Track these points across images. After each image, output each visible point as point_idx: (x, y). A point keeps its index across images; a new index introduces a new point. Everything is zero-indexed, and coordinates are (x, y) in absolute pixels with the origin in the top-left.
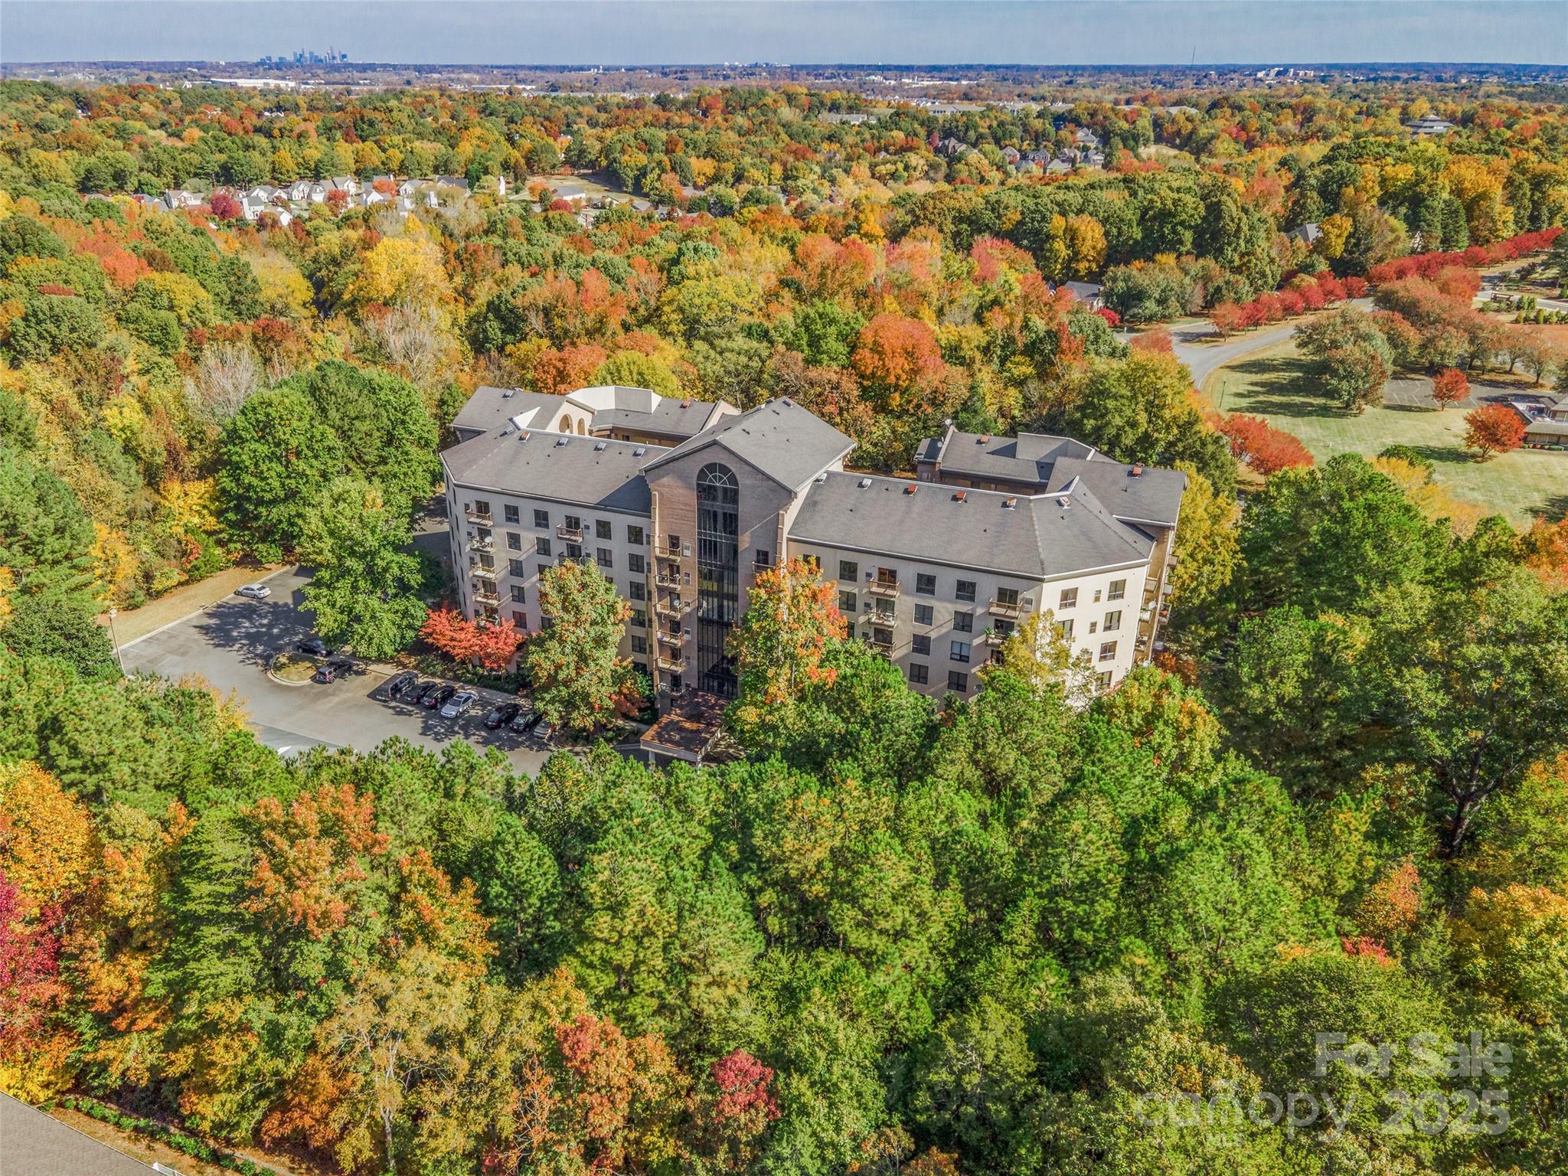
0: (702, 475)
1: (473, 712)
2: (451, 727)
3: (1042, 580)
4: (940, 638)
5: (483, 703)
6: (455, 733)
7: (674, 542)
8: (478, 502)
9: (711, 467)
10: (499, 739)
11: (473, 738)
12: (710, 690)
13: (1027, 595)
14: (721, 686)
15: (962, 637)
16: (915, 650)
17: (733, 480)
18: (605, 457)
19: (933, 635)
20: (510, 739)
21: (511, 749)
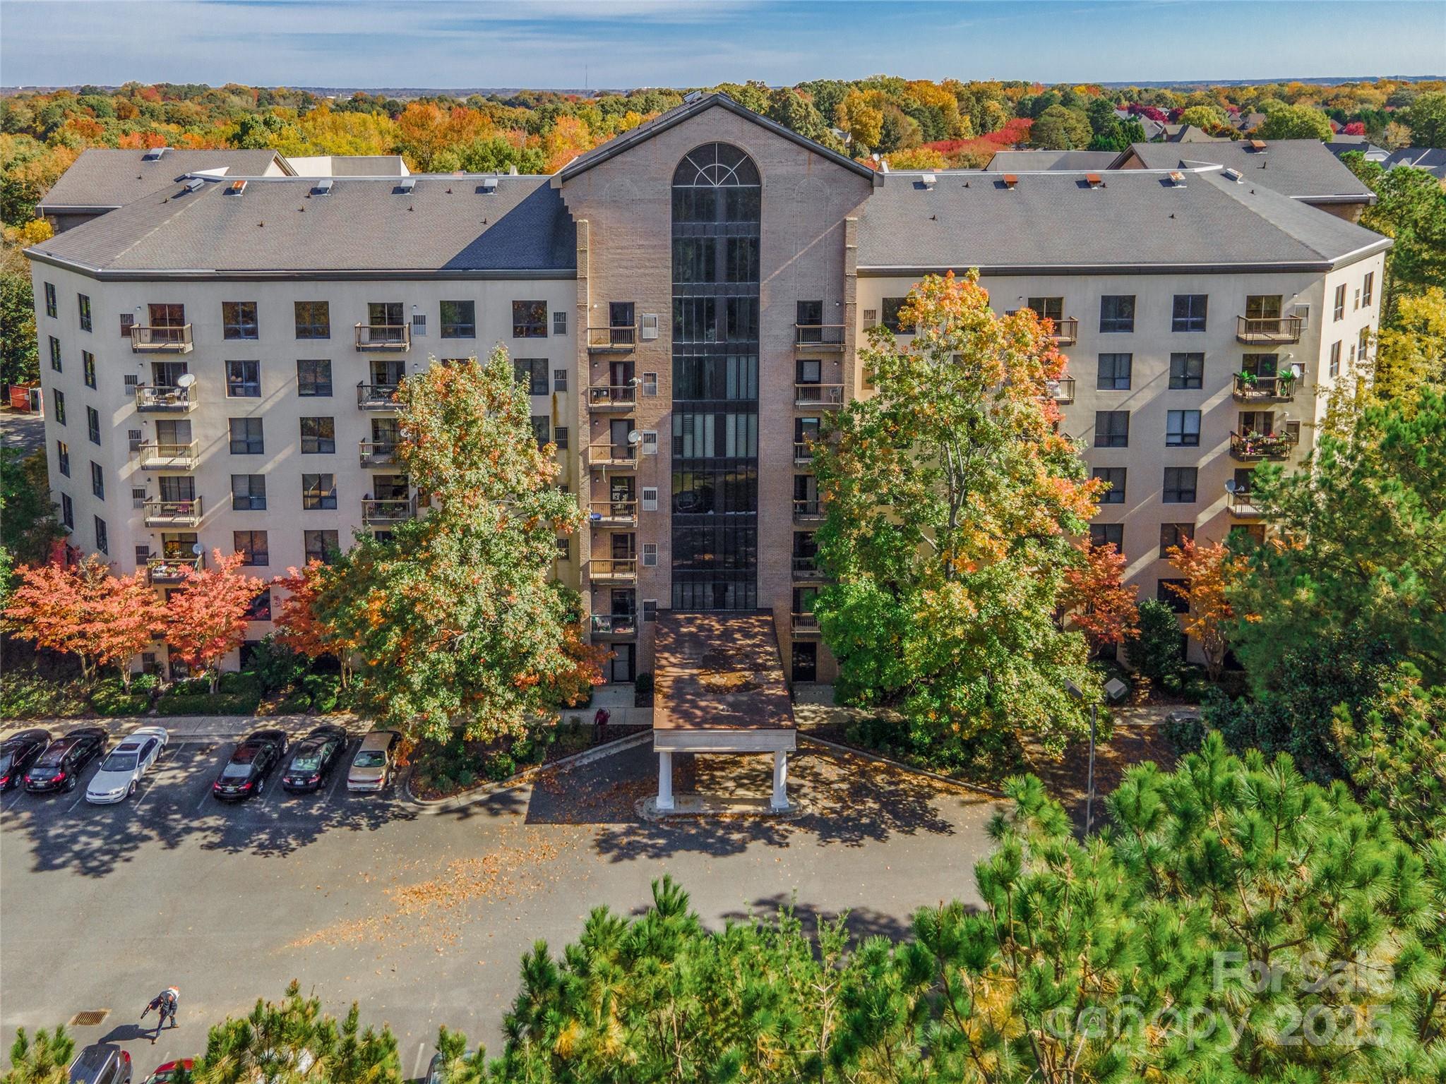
0: (683, 171)
1: (162, 779)
2: (118, 828)
3: (1327, 268)
4: (1144, 410)
5: (179, 751)
6: (133, 841)
7: (621, 315)
8: (154, 308)
9: (703, 153)
10: (262, 822)
11: (192, 841)
12: (695, 606)
13: (1301, 300)
14: (720, 592)
15: (1185, 399)
16: (1098, 444)
17: (750, 171)
18: (417, 200)
19: (1134, 406)
20: (287, 815)
21: (306, 837)
